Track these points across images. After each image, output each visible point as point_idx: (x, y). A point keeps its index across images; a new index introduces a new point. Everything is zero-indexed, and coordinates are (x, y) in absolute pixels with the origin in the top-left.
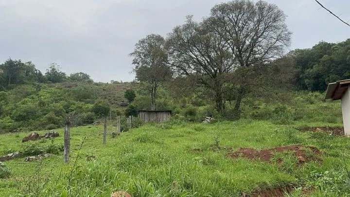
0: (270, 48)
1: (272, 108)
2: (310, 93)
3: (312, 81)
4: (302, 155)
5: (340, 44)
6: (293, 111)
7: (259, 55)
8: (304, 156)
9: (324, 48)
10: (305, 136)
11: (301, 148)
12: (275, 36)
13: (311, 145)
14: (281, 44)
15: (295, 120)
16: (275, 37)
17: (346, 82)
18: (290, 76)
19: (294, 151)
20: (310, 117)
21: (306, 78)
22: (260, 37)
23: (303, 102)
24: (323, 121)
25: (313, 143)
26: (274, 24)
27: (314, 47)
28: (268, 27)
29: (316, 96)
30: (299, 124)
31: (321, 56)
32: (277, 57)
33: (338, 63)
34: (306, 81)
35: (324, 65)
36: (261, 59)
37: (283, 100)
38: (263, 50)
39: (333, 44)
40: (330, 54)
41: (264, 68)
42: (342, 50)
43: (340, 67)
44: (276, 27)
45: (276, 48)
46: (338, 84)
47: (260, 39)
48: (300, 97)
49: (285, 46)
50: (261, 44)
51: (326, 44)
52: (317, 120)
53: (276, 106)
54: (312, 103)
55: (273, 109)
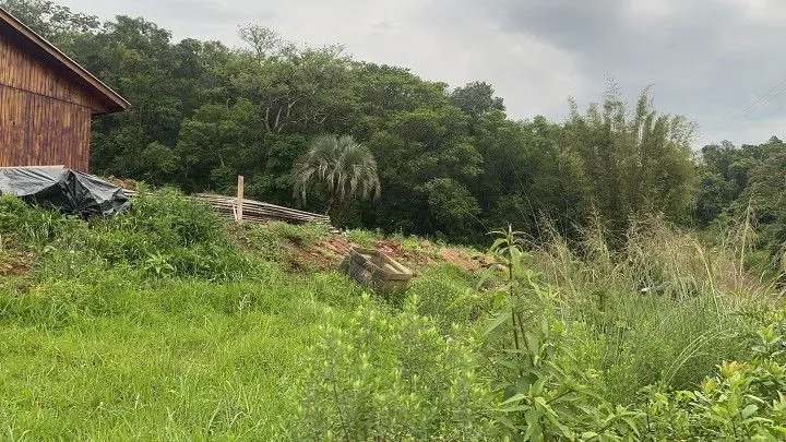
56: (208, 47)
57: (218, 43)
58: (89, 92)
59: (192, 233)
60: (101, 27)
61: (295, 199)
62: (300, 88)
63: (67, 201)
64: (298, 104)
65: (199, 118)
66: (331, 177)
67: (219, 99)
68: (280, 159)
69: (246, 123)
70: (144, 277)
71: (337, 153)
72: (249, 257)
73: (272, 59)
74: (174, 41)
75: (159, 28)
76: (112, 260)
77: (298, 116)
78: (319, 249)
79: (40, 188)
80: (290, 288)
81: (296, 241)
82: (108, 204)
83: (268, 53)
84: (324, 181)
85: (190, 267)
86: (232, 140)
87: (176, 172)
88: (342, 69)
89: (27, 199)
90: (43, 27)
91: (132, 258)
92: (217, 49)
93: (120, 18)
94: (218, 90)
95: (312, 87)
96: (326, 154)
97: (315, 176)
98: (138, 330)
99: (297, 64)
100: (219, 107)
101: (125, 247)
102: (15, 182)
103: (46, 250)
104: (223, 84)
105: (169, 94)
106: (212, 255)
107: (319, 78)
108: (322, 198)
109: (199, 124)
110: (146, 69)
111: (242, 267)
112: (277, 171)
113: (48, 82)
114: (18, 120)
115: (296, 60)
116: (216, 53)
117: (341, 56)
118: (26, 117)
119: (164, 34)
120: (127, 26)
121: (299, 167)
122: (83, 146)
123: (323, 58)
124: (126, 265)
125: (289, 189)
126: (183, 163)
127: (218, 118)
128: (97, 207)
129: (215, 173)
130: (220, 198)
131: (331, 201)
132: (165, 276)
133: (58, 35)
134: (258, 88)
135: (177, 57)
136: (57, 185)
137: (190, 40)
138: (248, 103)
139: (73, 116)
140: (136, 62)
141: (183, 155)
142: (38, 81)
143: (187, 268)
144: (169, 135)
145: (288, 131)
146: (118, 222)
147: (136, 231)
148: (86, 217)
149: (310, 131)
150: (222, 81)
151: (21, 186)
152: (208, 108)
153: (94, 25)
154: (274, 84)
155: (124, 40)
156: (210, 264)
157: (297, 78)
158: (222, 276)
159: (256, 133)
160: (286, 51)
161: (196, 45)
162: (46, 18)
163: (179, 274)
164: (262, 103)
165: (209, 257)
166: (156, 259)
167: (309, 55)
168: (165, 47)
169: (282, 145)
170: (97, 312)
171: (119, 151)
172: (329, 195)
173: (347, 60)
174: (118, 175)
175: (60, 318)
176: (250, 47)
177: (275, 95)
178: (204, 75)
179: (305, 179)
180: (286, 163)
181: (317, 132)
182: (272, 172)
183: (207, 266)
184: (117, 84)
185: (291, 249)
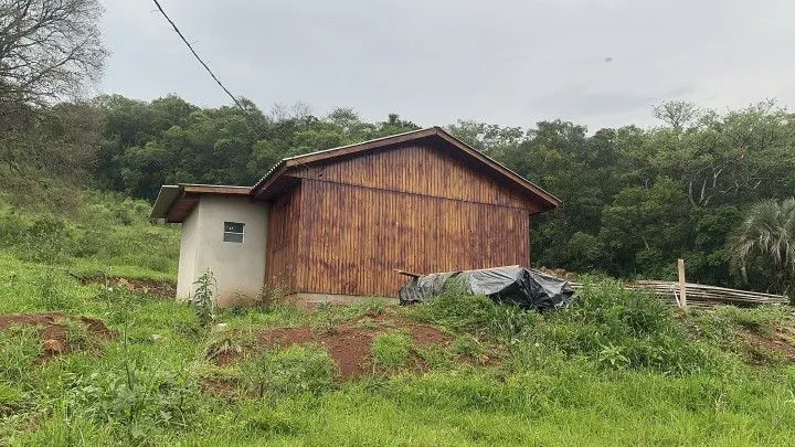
0: (48, 72)
1: (27, 219)
2: (128, 201)
3: (138, 175)
4: (56, 338)
5: (208, 112)
6: (80, 234)
7: (14, 80)
8: (61, 339)
9: (176, 111)
10: (85, 293)
11: (59, 321)
12: (66, 45)
13: (89, 315)
14: (78, 70)
15: (79, 255)
16: (66, 50)
17: (197, 190)
18: (87, 151)
19: (40, 327)
20: (114, 252)
21: (127, 165)
22: (25, 34)
23: (107, 217)
24: (141, 266)
25: (98, 311)
26: (70, 17)
27: (155, 102)
28: (51, 17)
29: (139, 209)
30: (83, 266)
31: (167, 127)
32: (65, 99)
33: (197, 149)
34: (125, 171)
35: (168, 146)
36: (20, 91)
37: (59, 205)
38: (28, 71)
39: (196, 109)
40: (184, 127)
41: (25, 116)
42: (208, 125)
43: (199, 159)
44: (73, 27)
45: (64, 75)
46: (181, 190)
47: (24, 41)
48: (101, 206)
49: (87, 78)
50: (26, 53)
51: (180, 103)
52: (129, 263)
53: (38, 217)
54: (127, 223)
55: (31, 224)
56: (623, 132)
57: (632, 127)
58: (526, 196)
59: (641, 323)
60: (524, 135)
61: (733, 277)
62: (726, 155)
63: (524, 297)
64: (725, 172)
65: (619, 204)
66: (776, 249)
67: (638, 181)
68: (710, 233)
69: (669, 201)
70: (601, 368)
71: (781, 221)
72: (702, 347)
73: (690, 131)
74: (589, 135)
75: (575, 125)
76: (569, 351)
77: (726, 185)
78: (782, 335)
79: (502, 287)
80: (758, 383)
81: (752, 327)
82: (558, 298)
83: (686, 126)
84: (768, 254)
85: (643, 359)
86: (655, 220)
87: (601, 258)
88: (775, 125)
89: (493, 296)
90: (479, 145)
91: (586, 349)
92: (632, 134)
93: (541, 124)
94: (635, 173)
95: (740, 152)
96: (767, 222)
97: (756, 250)
98: (606, 423)
99: (720, 131)
100: (638, 189)
101: (579, 339)
102: (481, 282)
103: (513, 342)
104: (641, 166)
105: (589, 185)
106: (663, 346)
107: (747, 140)
108: (767, 274)
109: (620, 208)
110: (566, 166)
111: (698, 359)
112: (708, 247)
113: (493, 192)
114: (473, 228)
115: (718, 127)
116: (631, 137)
117: (772, 111)
118: (480, 224)
119: (579, 130)
120: (546, 129)
121: (733, 241)
122: (524, 245)
123: (751, 118)
124: (582, 357)
125: (725, 266)
126: (608, 248)
127: (638, 200)
128: (549, 301)
129: (640, 256)
130: (661, 284)
131: (780, 275)
132: (620, 368)
133: (491, 150)
134: (678, 163)
135: (594, 148)
136: (516, 283)
137: (604, 130)
138: (669, 180)
139: (514, 219)
140: (556, 161)
141: (607, 241)
142: (487, 194)
143: (640, 360)
144: (592, 223)
145: (717, 201)
146: (569, 314)
147: (586, 322)
148: (541, 310)
149: (743, 199)
150: (639, 164)
151: (487, 286)
152: (627, 192)
153: (518, 135)
154: (697, 155)
155: (545, 142)
156: (663, 356)
157: (722, 145)
158: (678, 369)
159: (679, 210)
160: (705, 120)
161: (611, 133)
162: (480, 137)
163: (633, 366)
164: (684, 177)
165: (661, 348)
166: (609, 350)
167: (733, 118)
168: (582, 141)
169: (710, 218)
170: (565, 404)
171: (547, 243)
172: (776, 269)
173: (780, 115)
174: (549, 267)
175: (534, 408)
176: (666, 124)
177: (697, 167)
178: (620, 161)
179: (743, 254)
180: (718, 238)
181: (751, 200)
182: (703, 249)
183: (660, 358)
184: (542, 183)
185: (749, 337)
